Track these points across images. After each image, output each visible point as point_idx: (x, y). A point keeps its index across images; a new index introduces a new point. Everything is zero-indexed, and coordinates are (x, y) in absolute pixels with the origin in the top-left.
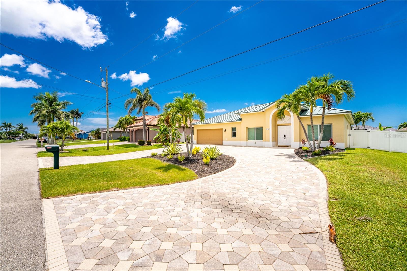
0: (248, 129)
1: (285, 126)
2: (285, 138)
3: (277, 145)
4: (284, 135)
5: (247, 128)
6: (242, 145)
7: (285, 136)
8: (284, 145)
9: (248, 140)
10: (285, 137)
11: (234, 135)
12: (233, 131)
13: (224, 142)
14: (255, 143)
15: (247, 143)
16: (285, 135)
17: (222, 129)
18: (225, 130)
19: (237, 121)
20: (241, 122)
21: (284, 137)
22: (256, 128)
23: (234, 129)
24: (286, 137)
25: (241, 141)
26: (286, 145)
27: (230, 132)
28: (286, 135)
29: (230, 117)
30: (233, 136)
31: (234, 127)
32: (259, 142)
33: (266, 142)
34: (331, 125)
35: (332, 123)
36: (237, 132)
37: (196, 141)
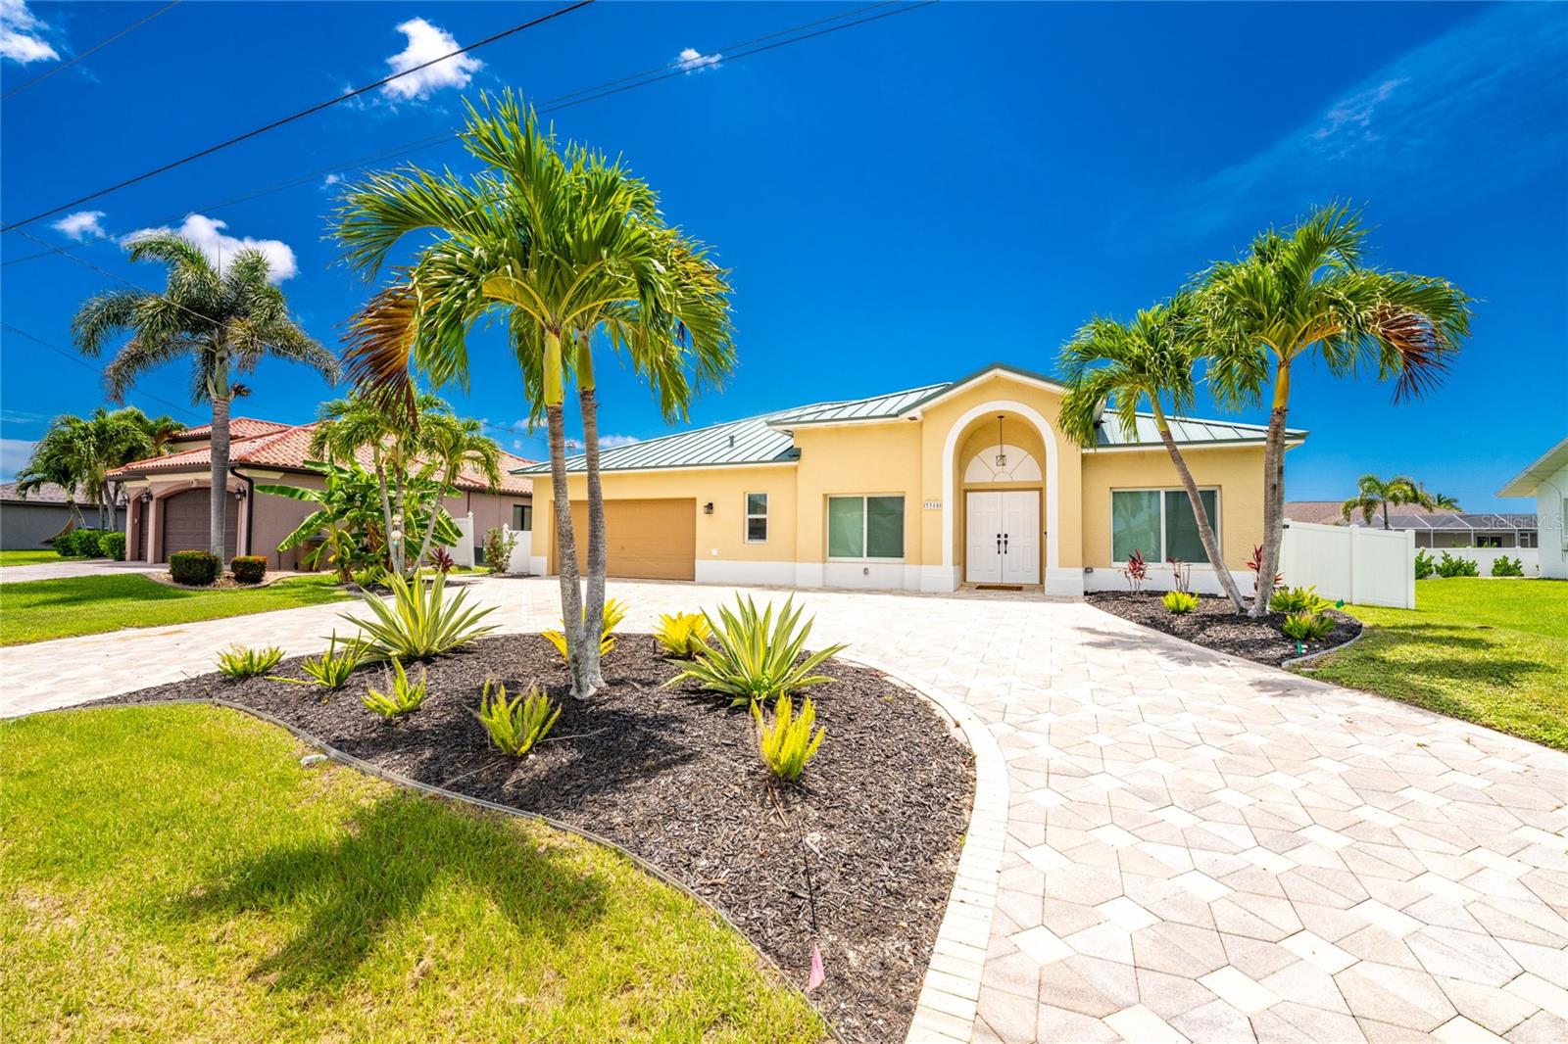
0: (833, 503)
1: (998, 494)
2: (1002, 550)
3: (965, 580)
4: (999, 536)
5: (825, 496)
6: (799, 584)
7: (1003, 539)
8: (996, 580)
9: (830, 556)
10: (1002, 544)
11: (757, 530)
12: (749, 513)
13: (701, 565)
14: (866, 571)
15: (824, 569)
16: (1003, 536)
17: (693, 500)
18: (710, 506)
19: (775, 460)
20: (796, 468)
21: (999, 542)
22: (869, 499)
23: (756, 504)
24: (1006, 542)
25: (795, 559)
26: (1007, 581)
27: (736, 517)
28: (1006, 536)
29: (732, 445)
30: (749, 538)
31: (756, 490)
32: (884, 568)
33: (923, 566)
34: (1213, 492)
35: (1220, 486)
36: (773, 518)
37: (546, 558)
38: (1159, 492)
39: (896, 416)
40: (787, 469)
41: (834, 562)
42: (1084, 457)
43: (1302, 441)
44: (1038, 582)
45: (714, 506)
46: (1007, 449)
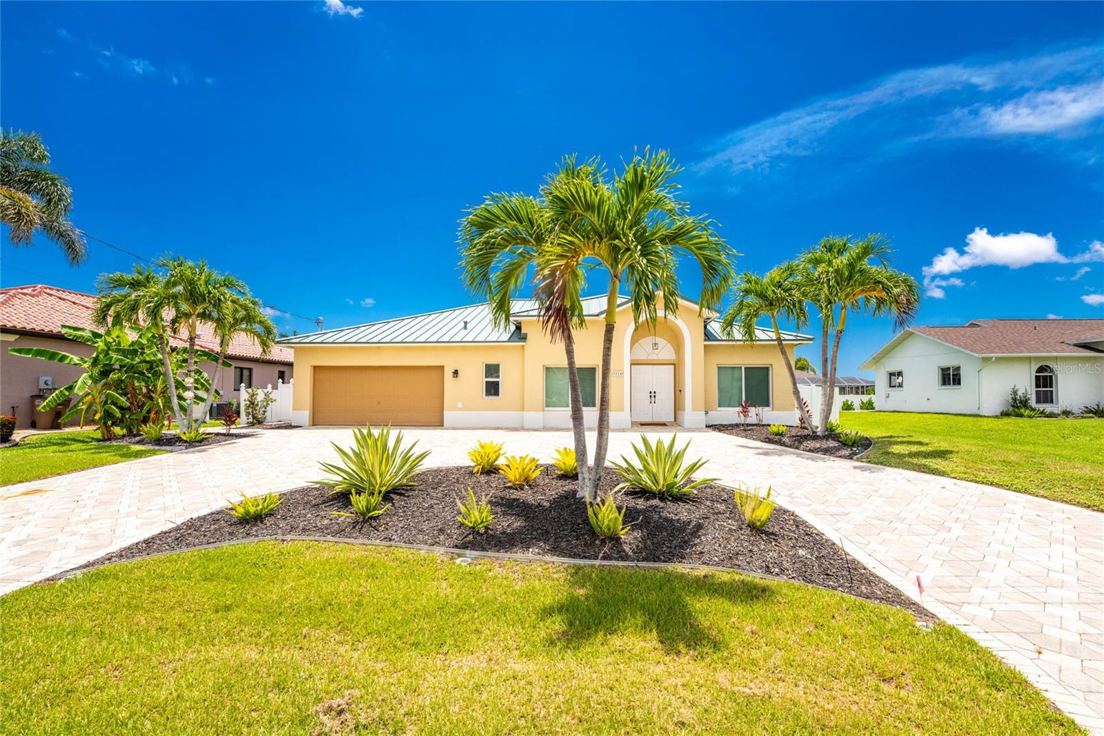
0: (549, 371)
1: (651, 366)
2: (653, 402)
4: (651, 393)
5: (544, 366)
6: (526, 426)
7: (653, 394)
8: (649, 420)
9: (546, 406)
10: (653, 398)
11: (493, 389)
12: (486, 377)
13: (449, 416)
15: (543, 415)
16: (653, 393)
17: (442, 368)
18: (456, 373)
19: (508, 341)
20: (523, 347)
21: (651, 396)
23: (492, 370)
24: (655, 396)
25: (523, 409)
26: (656, 420)
27: (475, 379)
28: (655, 393)
29: (465, 328)
30: (486, 395)
31: (492, 361)
33: (611, 413)
34: (768, 368)
35: (772, 365)
36: (504, 380)
37: (308, 412)
38: (741, 368)
39: (597, 315)
40: (519, 346)
41: (549, 411)
42: (705, 346)
43: (811, 342)
44: (673, 420)
45: (459, 372)
46: (659, 340)
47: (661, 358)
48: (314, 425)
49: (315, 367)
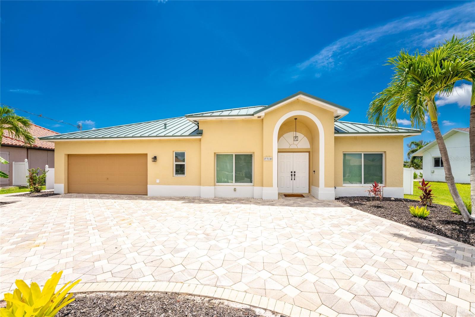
0: (219, 157)
1: (292, 153)
2: (293, 179)
4: (292, 172)
5: (215, 153)
6: (202, 197)
7: (293, 174)
9: (217, 182)
10: (293, 176)
11: (180, 169)
12: (175, 162)
13: (151, 189)
14: (235, 190)
15: (215, 188)
17: (146, 155)
18: (155, 158)
19: (190, 135)
20: (200, 140)
21: (292, 175)
22: (235, 155)
23: (180, 156)
24: (295, 175)
25: (200, 184)
26: (296, 192)
27: (169, 163)
28: (295, 172)
29: (165, 128)
30: (176, 174)
31: (180, 150)
32: (244, 189)
33: (264, 188)
34: (381, 155)
35: (385, 152)
36: (188, 164)
37: (63, 184)
38: (361, 154)
39: (253, 115)
40: (196, 140)
41: (219, 185)
42: (336, 138)
43: (420, 134)
44: (308, 193)
45: (157, 158)
46: (298, 134)
47: (299, 147)
48: (69, 193)
49: (68, 155)
